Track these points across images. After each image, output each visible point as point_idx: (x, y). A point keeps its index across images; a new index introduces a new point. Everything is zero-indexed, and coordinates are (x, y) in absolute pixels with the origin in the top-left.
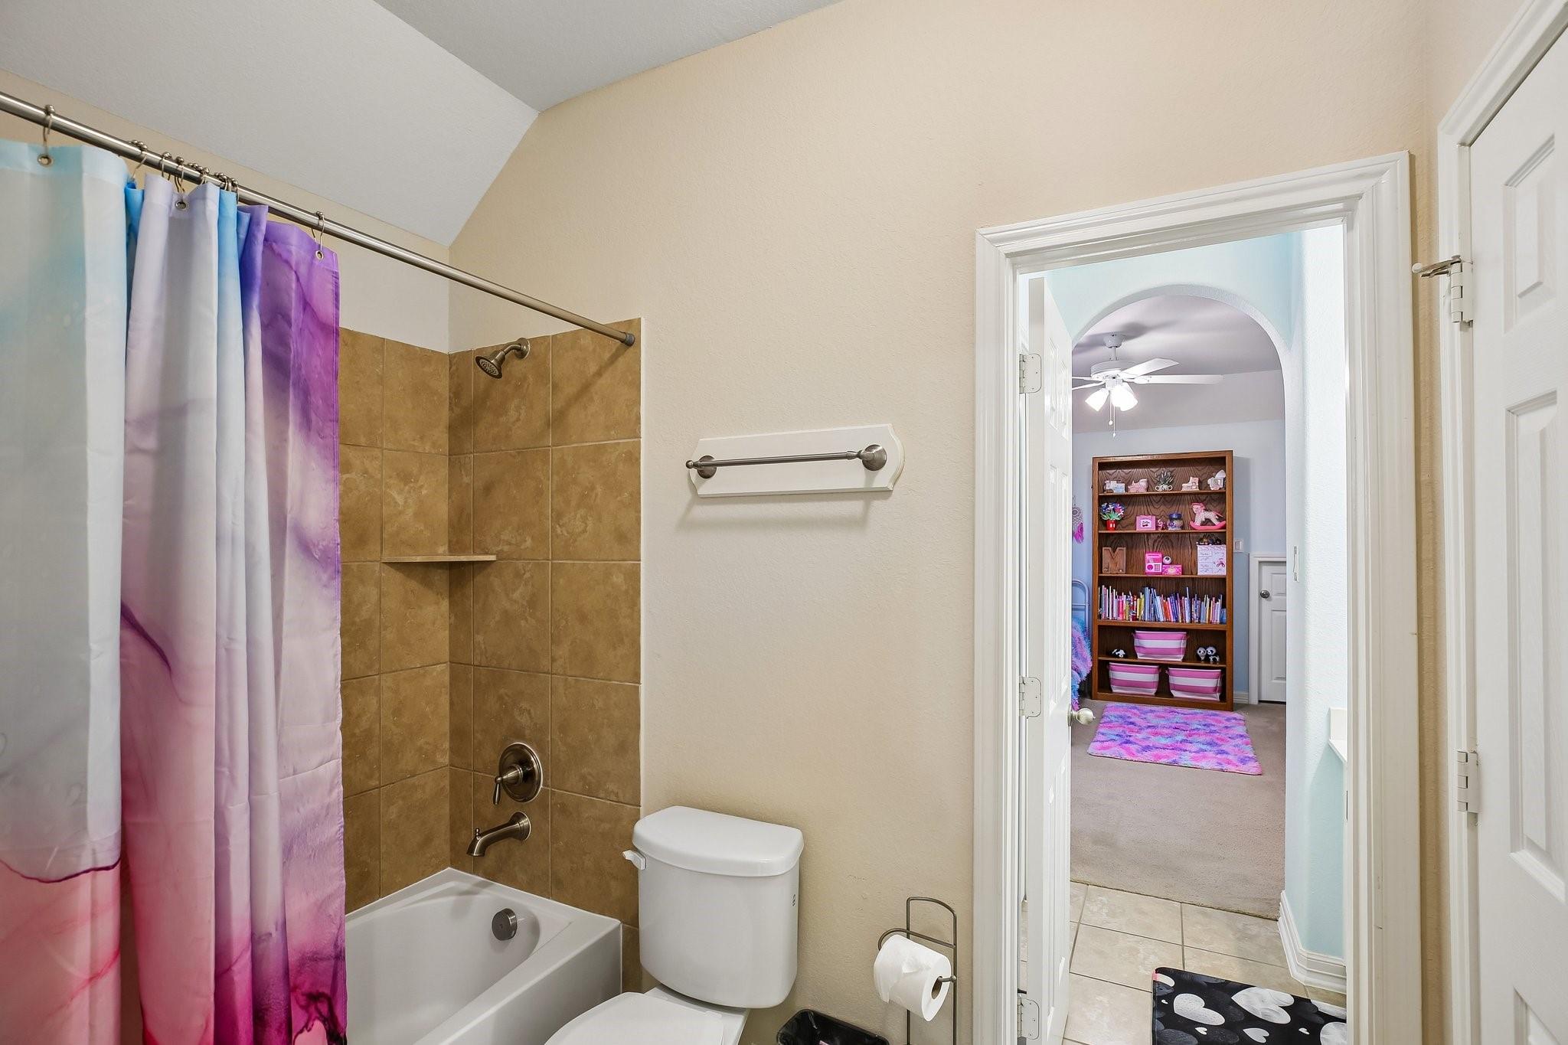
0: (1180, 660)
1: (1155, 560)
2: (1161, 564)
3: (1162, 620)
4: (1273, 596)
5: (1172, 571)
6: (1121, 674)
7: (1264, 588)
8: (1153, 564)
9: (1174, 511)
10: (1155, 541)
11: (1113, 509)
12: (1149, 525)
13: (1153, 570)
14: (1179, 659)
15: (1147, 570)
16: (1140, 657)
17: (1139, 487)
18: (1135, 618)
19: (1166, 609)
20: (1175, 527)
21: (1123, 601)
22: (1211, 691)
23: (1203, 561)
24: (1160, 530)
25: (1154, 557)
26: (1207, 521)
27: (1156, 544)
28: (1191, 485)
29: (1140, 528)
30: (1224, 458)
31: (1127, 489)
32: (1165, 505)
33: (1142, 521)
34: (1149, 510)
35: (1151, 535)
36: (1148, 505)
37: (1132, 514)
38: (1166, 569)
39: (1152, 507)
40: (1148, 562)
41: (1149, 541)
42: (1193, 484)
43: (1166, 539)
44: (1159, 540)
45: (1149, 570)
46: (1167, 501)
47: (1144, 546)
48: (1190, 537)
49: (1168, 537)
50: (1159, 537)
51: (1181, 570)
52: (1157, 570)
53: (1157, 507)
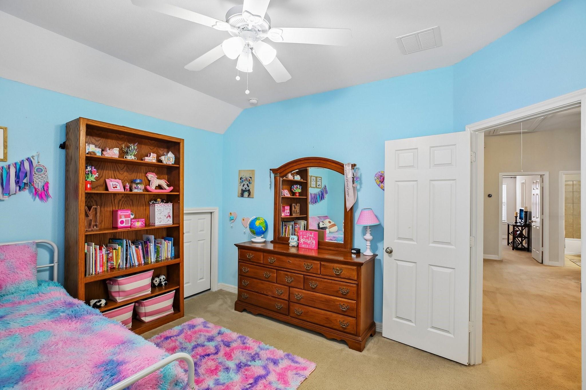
1: (125, 217)
2: (129, 219)
3: (135, 265)
5: (138, 224)
8: (124, 219)
9: (137, 177)
10: (120, 200)
11: (91, 171)
12: (118, 188)
13: (124, 225)
14: (148, 292)
15: (120, 225)
16: (120, 300)
17: (114, 153)
18: (112, 268)
19: (137, 255)
20: (139, 189)
21: (103, 255)
22: (169, 308)
23: (159, 215)
24: (125, 192)
25: (125, 214)
26: (160, 187)
27: (121, 203)
28: (152, 159)
29: (110, 189)
30: (178, 144)
31: (103, 154)
32: (127, 172)
33: (112, 183)
34: (115, 175)
35: (116, 196)
36: (115, 170)
37: (102, 176)
38: (135, 223)
39: (117, 172)
40: (121, 218)
41: (116, 201)
42: (152, 158)
43: (128, 199)
44: (123, 199)
45: (122, 225)
46: (129, 169)
47: (111, 205)
48: (144, 197)
49: (129, 197)
50: (122, 197)
51: (144, 223)
52: (128, 225)
53: (122, 173)
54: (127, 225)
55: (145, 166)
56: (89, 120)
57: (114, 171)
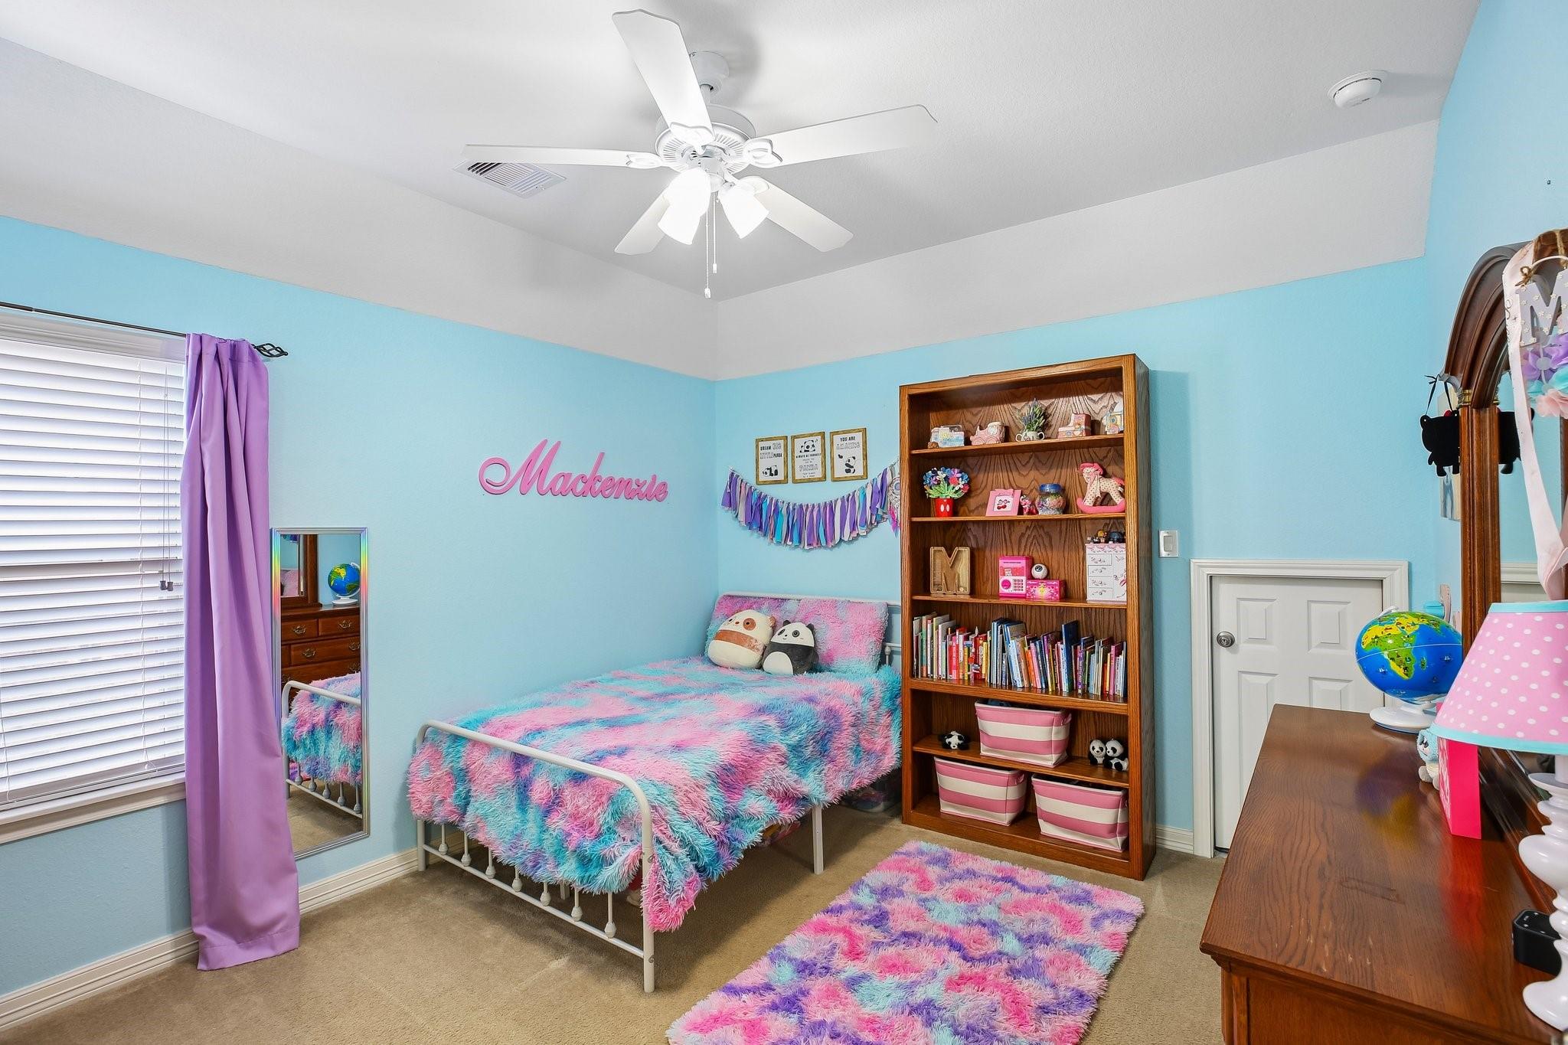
0: (1050, 764)
1: (1016, 572)
2: (1024, 578)
3: (1019, 684)
4: (1241, 644)
5: (1045, 594)
6: (954, 781)
7: (1223, 628)
8: (1011, 579)
9: (1049, 478)
10: (1023, 535)
11: (946, 478)
12: (1009, 507)
13: (1011, 590)
14: (1048, 761)
15: (1002, 589)
16: (985, 751)
17: (989, 435)
18: (978, 678)
19: (1027, 665)
20: (1049, 508)
21: (958, 646)
22: (1104, 832)
23: (1097, 573)
24: (1025, 516)
25: (1016, 565)
27: (1024, 541)
28: (1074, 429)
29: (992, 512)
30: (1119, 372)
31: (967, 442)
32: (1037, 469)
33: (998, 498)
34: (1011, 479)
35: (1014, 525)
36: (1011, 470)
37: (986, 486)
38: (1034, 588)
39: (1015, 473)
40: (1004, 575)
41: (1013, 537)
42: (1074, 425)
43: (1041, 532)
44: (1029, 532)
45: (1006, 591)
46: (1040, 461)
47: (1004, 548)
48: (1080, 528)
49: (1042, 527)
50: (1028, 528)
51: (1057, 592)
52: (1020, 592)
53: (1024, 473)
54: (1017, 592)
55: (1079, 449)
56: (913, 387)
57: (1009, 470)
